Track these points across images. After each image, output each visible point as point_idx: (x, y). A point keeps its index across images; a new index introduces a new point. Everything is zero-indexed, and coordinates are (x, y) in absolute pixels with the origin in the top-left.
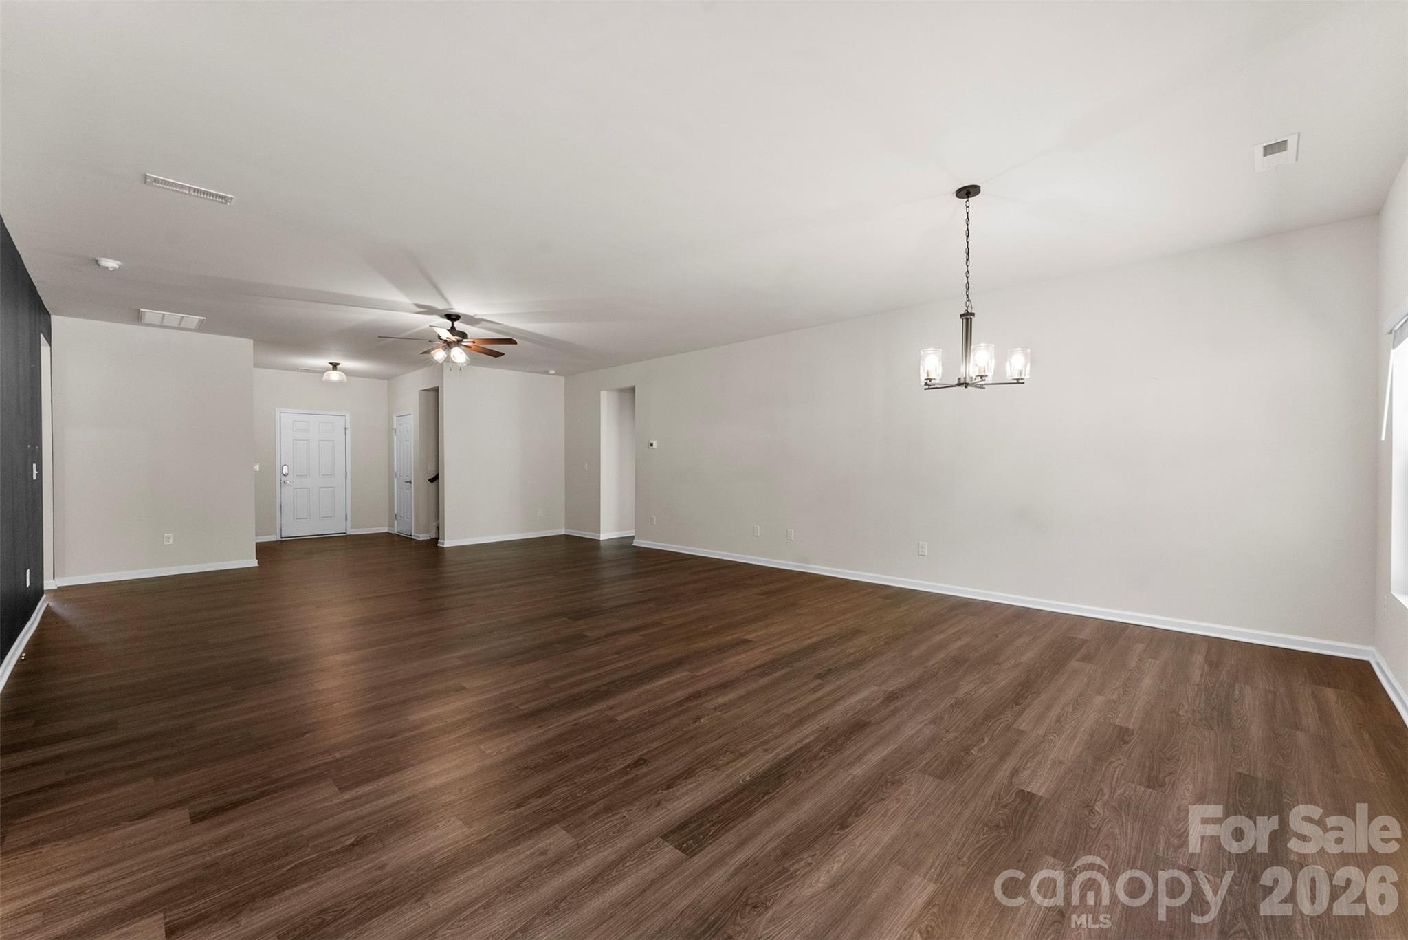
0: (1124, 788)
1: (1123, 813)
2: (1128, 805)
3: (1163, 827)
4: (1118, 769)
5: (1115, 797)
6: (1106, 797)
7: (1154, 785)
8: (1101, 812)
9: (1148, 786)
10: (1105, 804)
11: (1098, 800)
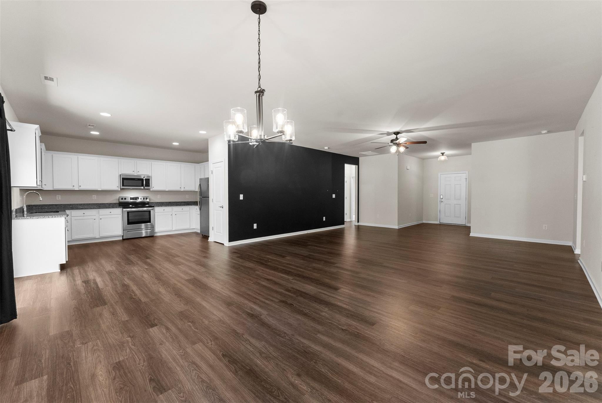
0: (128, 353)
1: (120, 344)
2: (120, 348)
3: (102, 349)
4: (138, 360)
5: (127, 347)
6: (130, 344)
7: (117, 365)
8: (127, 338)
9: (119, 362)
10: (128, 342)
11: (132, 341)
